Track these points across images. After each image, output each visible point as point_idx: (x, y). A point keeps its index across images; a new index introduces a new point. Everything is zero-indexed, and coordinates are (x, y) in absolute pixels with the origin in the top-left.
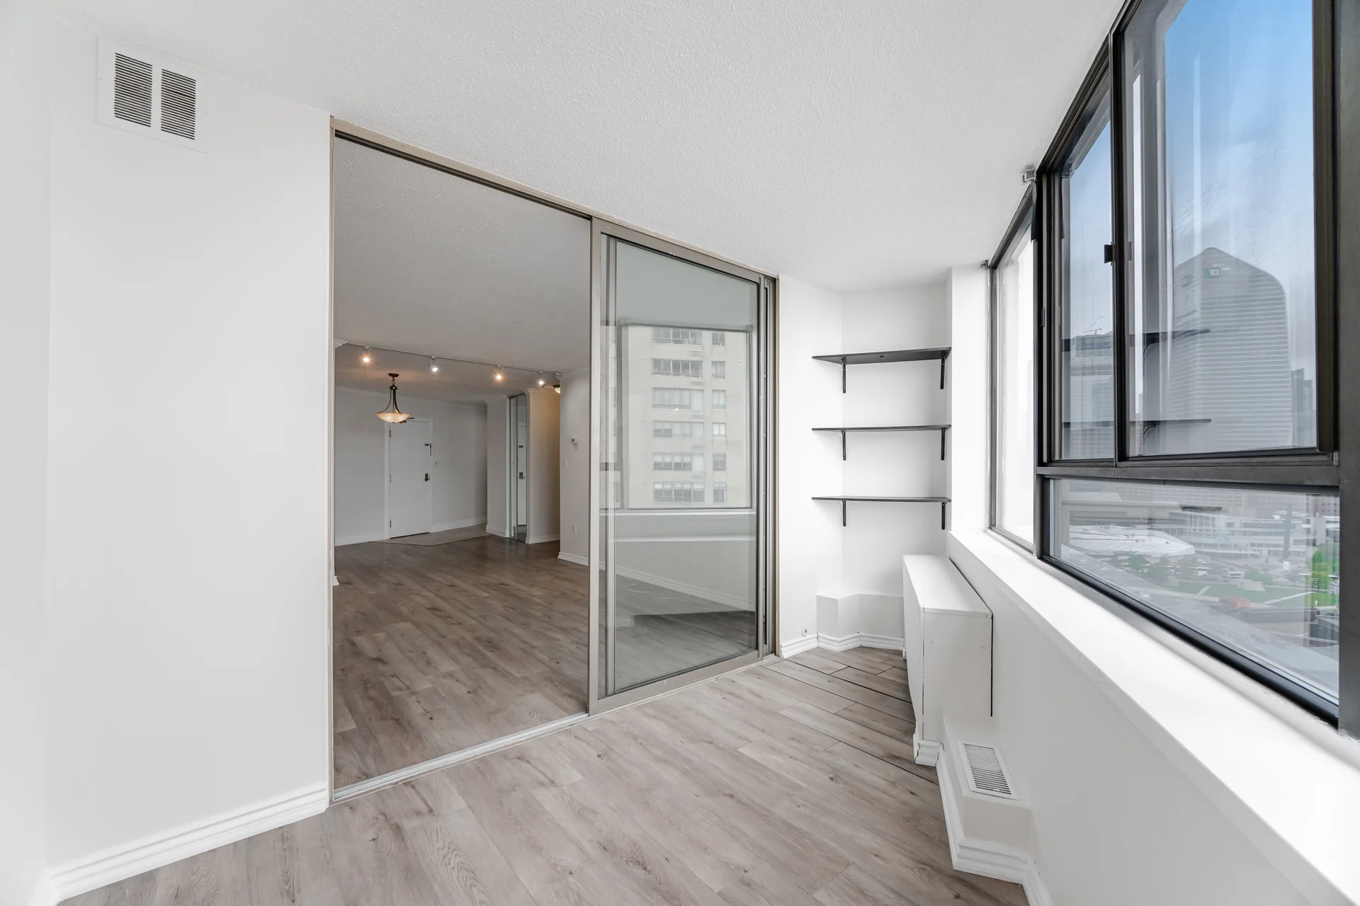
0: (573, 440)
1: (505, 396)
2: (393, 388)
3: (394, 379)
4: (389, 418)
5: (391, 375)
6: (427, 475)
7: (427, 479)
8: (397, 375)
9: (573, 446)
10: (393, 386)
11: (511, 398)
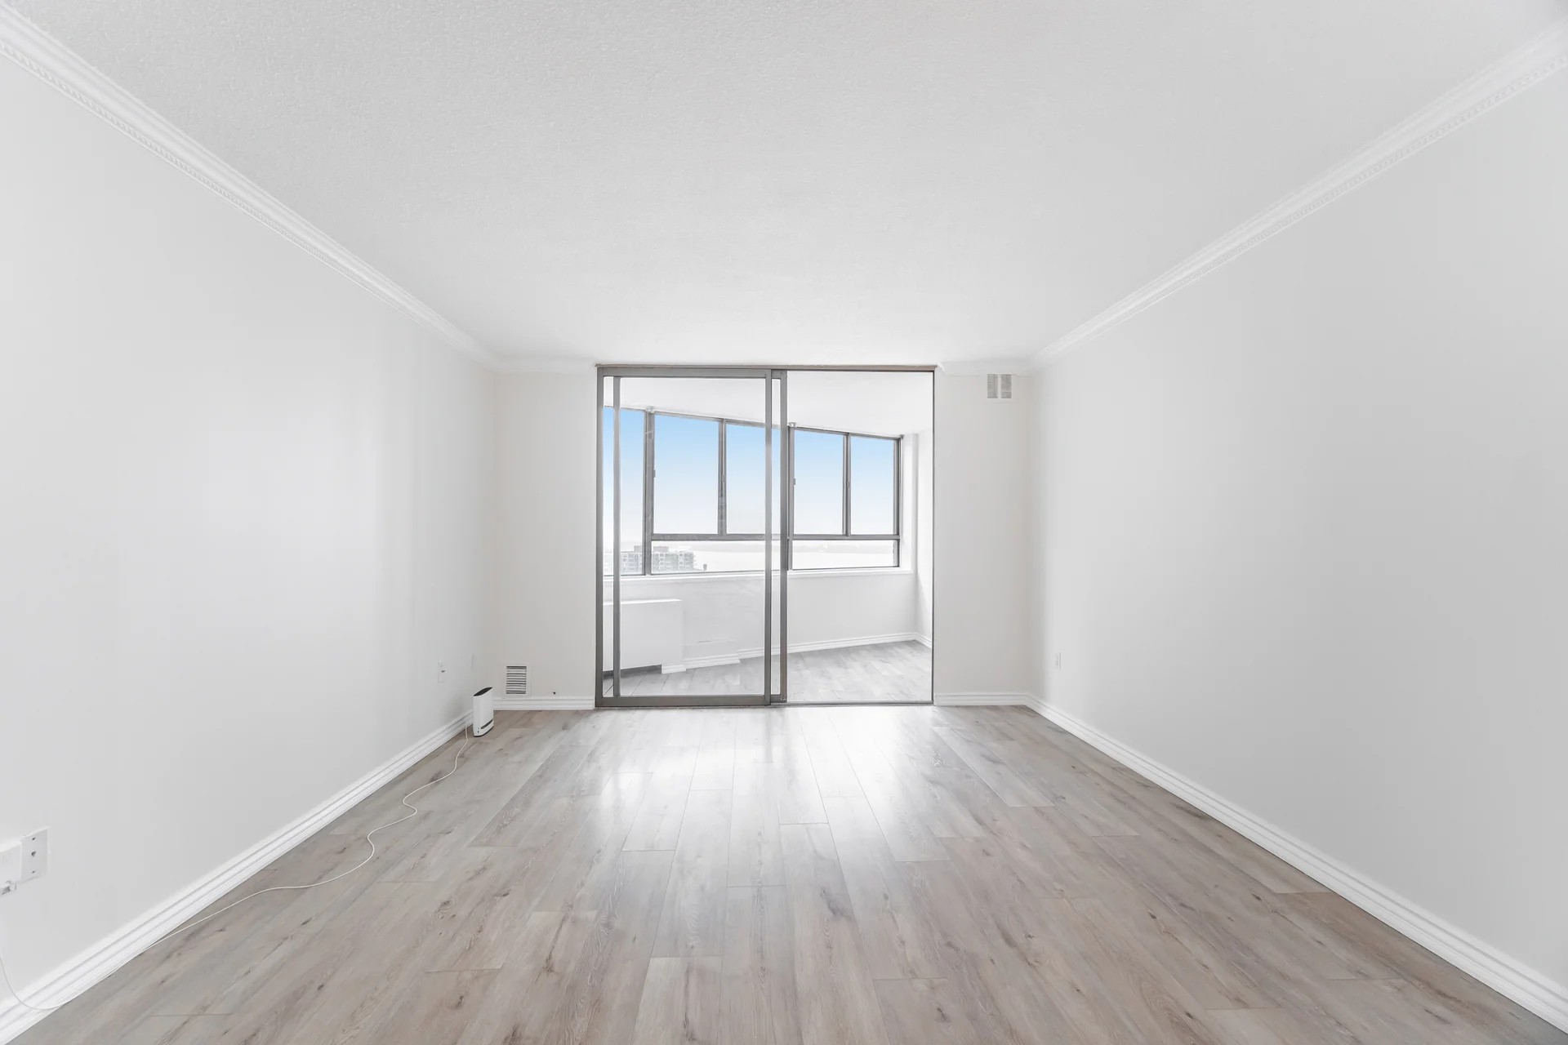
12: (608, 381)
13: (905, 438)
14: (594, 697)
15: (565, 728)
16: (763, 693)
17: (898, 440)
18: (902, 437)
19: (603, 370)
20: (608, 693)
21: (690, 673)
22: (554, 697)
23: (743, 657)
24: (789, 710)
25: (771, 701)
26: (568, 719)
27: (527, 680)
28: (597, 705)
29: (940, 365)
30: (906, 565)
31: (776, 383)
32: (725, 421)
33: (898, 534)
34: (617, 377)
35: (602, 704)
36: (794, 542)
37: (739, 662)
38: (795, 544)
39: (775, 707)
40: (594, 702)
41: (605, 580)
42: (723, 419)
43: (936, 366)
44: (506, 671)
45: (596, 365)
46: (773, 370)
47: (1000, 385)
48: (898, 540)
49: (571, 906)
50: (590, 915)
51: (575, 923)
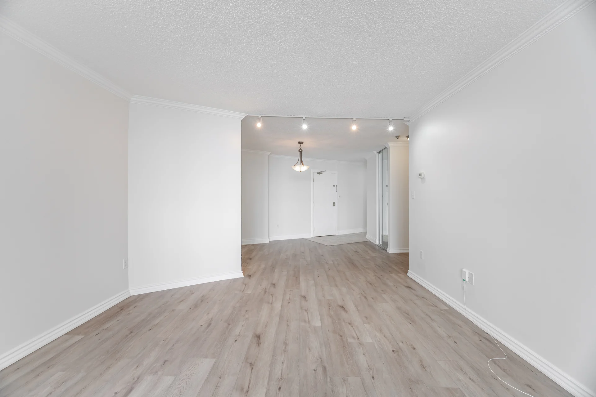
0: (420, 175)
1: (375, 152)
2: (300, 151)
3: (301, 145)
4: (298, 168)
5: (299, 143)
6: (334, 203)
7: (334, 205)
8: (302, 143)
9: (420, 180)
10: (300, 149)
11: (380, 152)
49: (361, 344)
50: (350, 340)
51: (354, 338)
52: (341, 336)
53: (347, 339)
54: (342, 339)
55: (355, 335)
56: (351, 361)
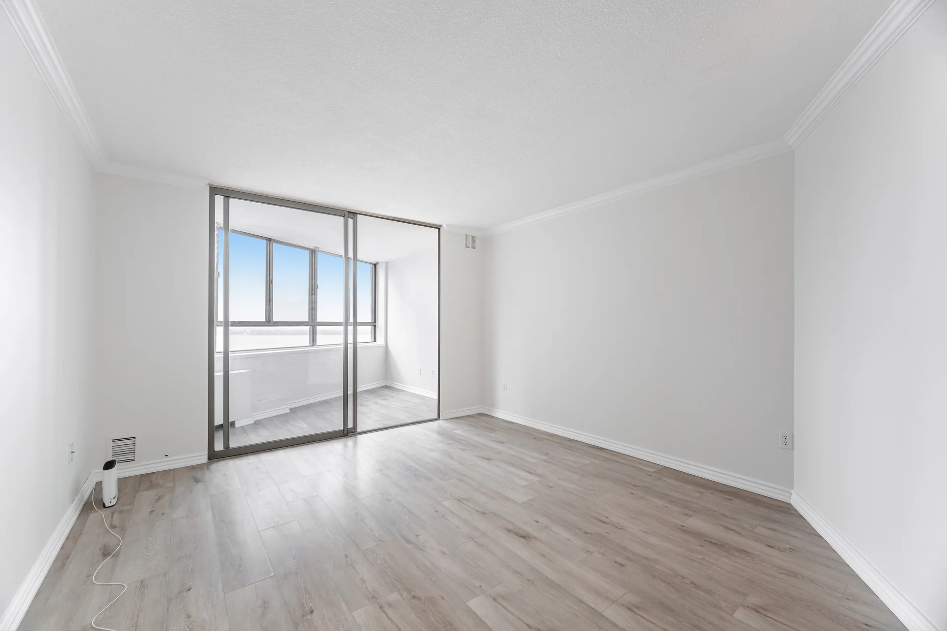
12: (219, 200)
13: (379, 263)
14: (206, 453)
15: (197, 481)
16: (341, 428)
17: (375, 265)
18: (378, 263)
19: (214, 191)
20: (219, 446)
21: (257, 423)
22: (166, 459)
23: (291, 407)
24: (359, 437)
25: (347, 433)
26: (194, 473)
27: (136, 449)
28: (209, 459)
29: (444, 226)
30: (380, 341)
31: (350, 221)
32: (272, 241)
33: (375, 322)
34: (227, 197)
35: (214, 456)
36: (317, 327)
37: (289, 411)
38: (319, 328)
39: (351, 436)
40: (207, 456)
41: (216, 356)
42: (271, 239)
43: (441, 226)
44: (111, 444)
45: (209, 184)
46: (349, 212)
47: (472, 241)
48: (375, 326)
49: (374, 597)
50: (394, 597)
51: (390, 605)
52: (414, 597)
53: (401, 595)
54: (409, 592)
55: (390, 612)
56: (380, 563)
